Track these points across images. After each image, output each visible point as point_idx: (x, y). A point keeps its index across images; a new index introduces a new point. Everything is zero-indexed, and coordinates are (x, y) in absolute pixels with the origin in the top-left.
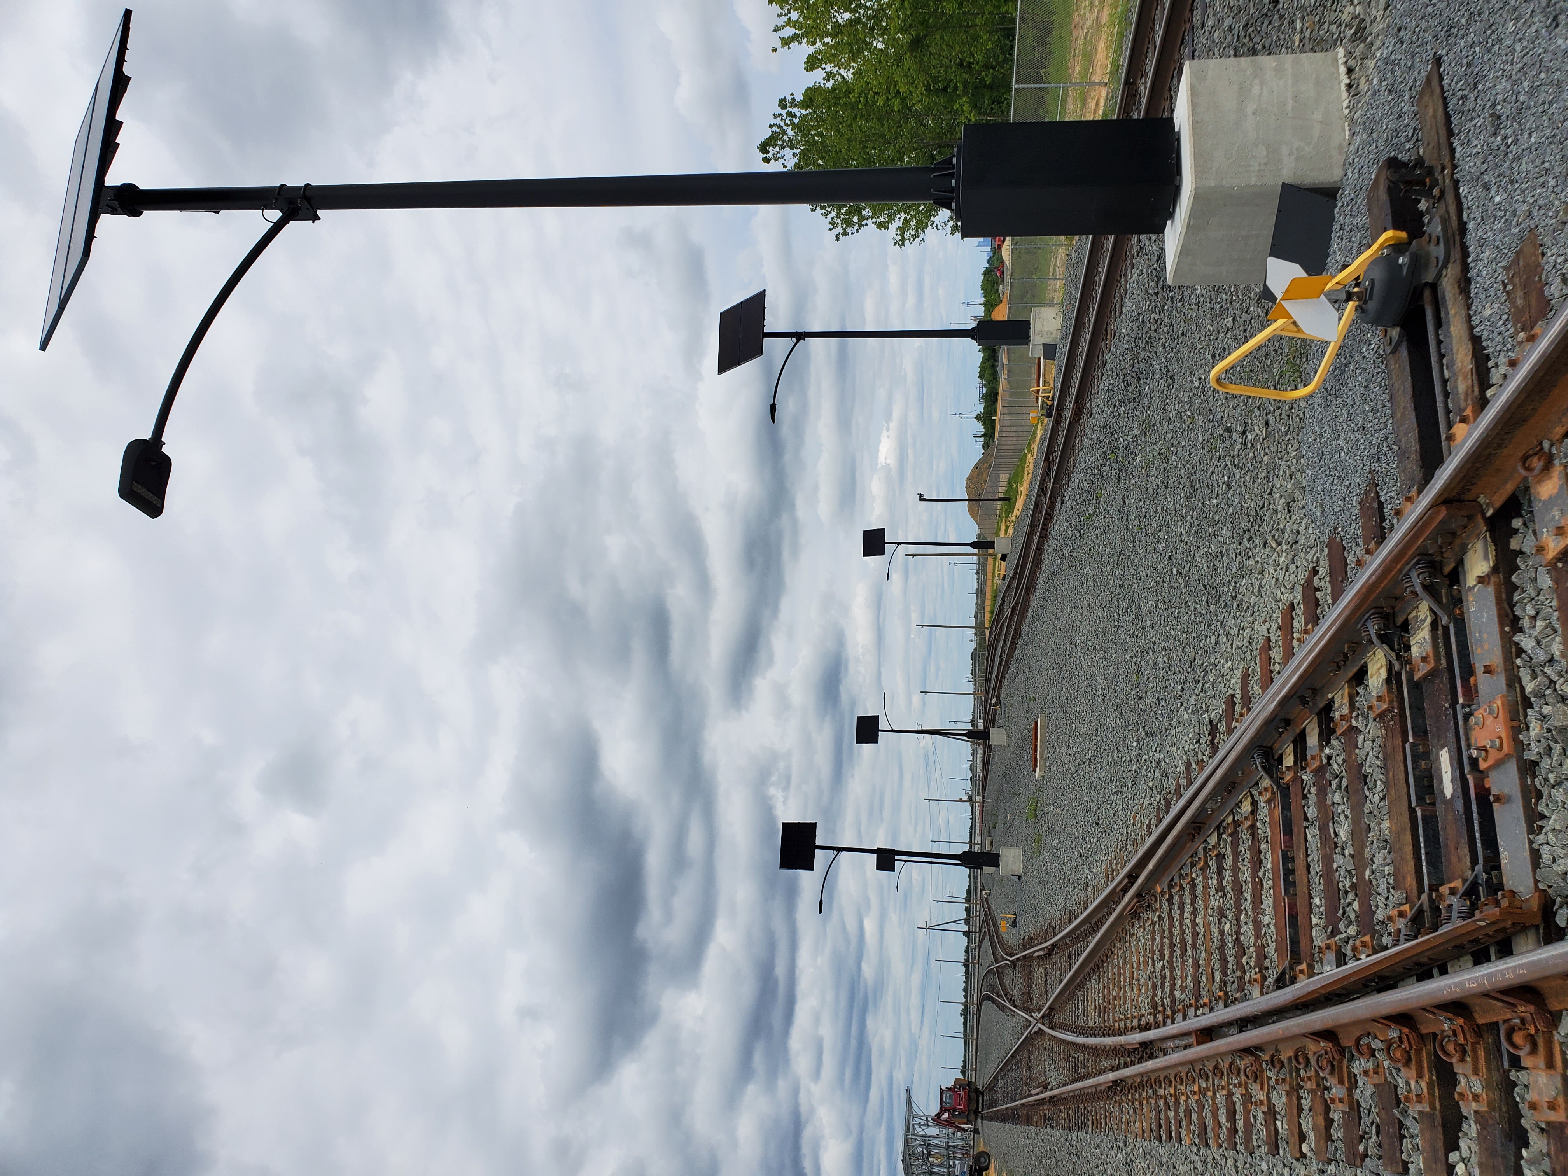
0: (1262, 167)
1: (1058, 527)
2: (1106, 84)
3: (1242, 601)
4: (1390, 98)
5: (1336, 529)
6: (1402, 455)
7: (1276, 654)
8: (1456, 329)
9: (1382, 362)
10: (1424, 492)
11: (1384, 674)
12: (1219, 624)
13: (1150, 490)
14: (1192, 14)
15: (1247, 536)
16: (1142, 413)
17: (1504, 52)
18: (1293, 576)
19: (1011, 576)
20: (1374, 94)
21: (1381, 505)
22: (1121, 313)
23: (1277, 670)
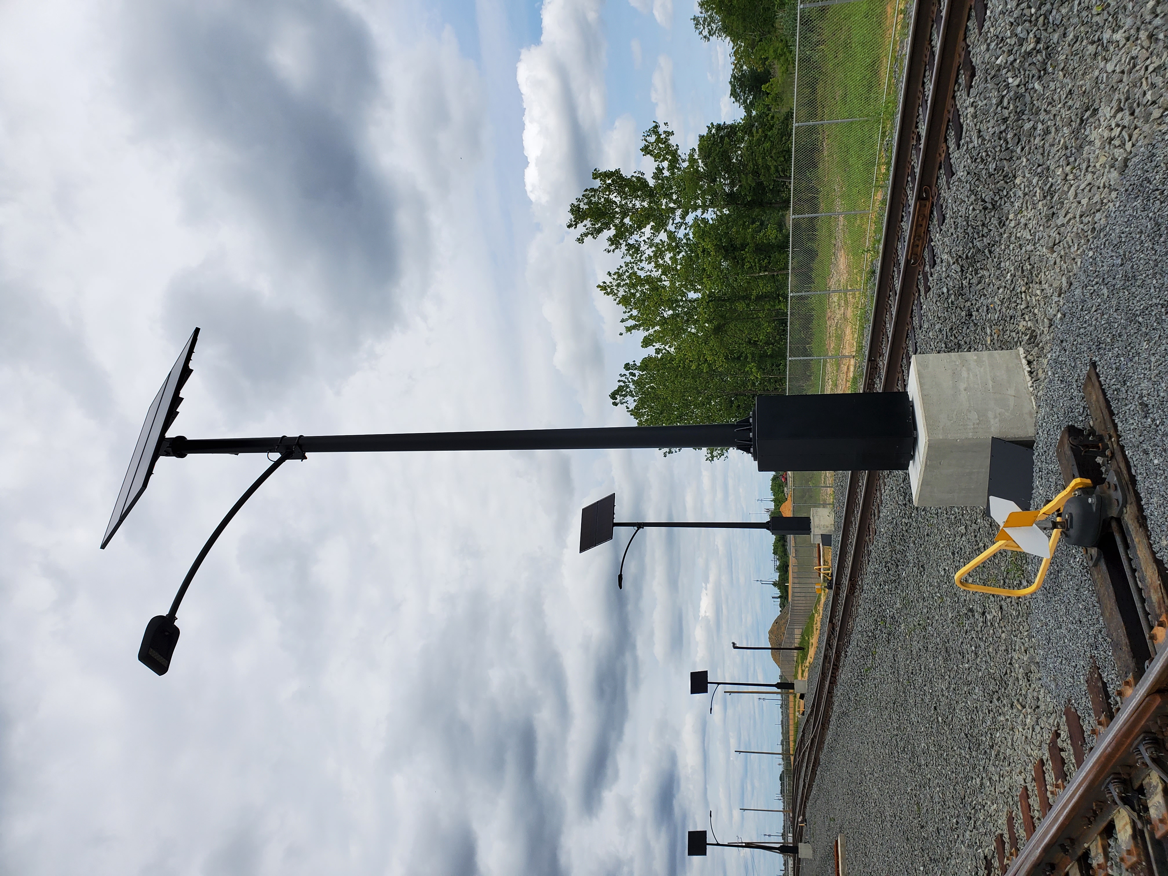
0: (976, 426)
1: (844, 675)
2: (854, 357)
3: (999, 752)
4: (1062, 386)
5: (1069, 701)
6: (1116, 646)
7: (1035, 802)
8: (1142, 553)
9: (1087, 572)
10: (1140, 682)
11: (1129, 831)
12: (981, 768)
13: (914, 652)
14: (912, 320)
15: (996, 696)
16: (902, 591)
17: (1142, 362)
18: (1039, 736)
19: (809, 712)
20: (1050, 382)
21: (1104, 684)
22: (879, 517)
23: (1037, 816)
